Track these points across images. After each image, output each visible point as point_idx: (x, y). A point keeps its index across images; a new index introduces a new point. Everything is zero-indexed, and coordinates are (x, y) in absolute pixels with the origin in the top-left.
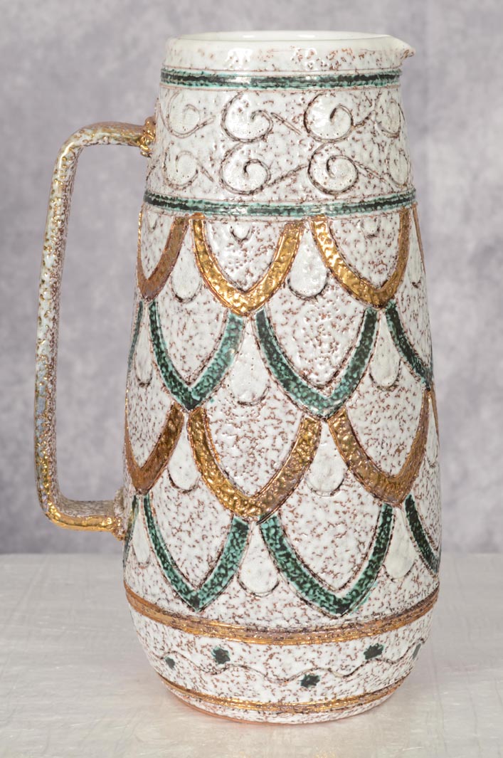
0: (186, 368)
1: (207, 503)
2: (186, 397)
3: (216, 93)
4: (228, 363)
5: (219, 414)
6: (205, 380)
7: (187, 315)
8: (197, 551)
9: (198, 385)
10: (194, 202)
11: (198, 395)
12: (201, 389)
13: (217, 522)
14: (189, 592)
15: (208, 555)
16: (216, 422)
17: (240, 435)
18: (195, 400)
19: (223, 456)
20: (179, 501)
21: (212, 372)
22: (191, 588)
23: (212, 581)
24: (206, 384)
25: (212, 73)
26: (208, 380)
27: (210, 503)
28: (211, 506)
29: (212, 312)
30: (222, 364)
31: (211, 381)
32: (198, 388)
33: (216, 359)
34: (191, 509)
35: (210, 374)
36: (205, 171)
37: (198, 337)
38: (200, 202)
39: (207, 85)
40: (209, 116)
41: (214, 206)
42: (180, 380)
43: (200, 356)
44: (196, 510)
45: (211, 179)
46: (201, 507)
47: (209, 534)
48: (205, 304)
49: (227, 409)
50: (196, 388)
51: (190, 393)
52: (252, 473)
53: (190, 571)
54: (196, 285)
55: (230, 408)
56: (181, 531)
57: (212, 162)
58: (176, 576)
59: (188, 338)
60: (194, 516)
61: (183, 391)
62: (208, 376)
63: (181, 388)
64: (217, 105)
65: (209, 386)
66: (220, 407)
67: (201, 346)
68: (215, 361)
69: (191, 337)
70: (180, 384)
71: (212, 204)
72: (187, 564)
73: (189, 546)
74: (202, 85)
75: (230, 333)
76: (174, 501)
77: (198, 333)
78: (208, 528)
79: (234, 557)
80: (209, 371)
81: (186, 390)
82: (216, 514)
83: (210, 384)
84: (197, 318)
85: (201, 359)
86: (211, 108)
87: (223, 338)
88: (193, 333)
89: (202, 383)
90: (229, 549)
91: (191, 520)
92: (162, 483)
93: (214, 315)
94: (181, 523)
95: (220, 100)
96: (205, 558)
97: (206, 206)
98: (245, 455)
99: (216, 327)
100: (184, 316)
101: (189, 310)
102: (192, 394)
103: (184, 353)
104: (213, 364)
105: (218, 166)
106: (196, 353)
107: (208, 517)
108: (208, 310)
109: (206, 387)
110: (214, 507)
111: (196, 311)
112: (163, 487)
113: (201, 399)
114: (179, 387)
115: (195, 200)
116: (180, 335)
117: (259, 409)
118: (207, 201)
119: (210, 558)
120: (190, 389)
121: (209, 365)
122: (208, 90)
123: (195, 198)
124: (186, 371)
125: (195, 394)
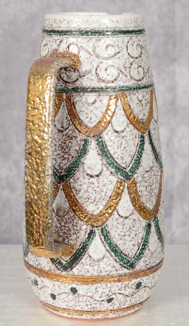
0: (124, 162)
1: (137, 219)
2: (125, 175)
3: (122, 38)
4: (142, 155)
5: (140, 179)
6: (134, 165)
7: (122, 138)
8: (133, 242)
9: (131, 168)
10: (120, 88)
11: (131, 173)
12: (132, 170)
13: (141, 226)
14: (129, 262)
15: (138, 242)
16: (139, 182)
17: (147, 185)
18: (130, 175)
19: (142, 196)
20: (124, 223)
21: (136, 161)
22: (130, 260)
23: (139, 253)
24: (134, 167)
25: (119, 29)
26: (135, 165)
27: (138, 219)
28: (139, 220)
29: (134, 134)
30: (140, 156)
31: (136, 165)
32: (131, 169)
33: (137, 155)
34: (130, 224)
35: (136, 162)
36: (123, 73)
37: (128, 147)
38: (123, 87)
39: (117, 35)
40: (121, 49)
41: (129, 88)
42: (122, 168)
43: (130, 155)
44: (132, 224)
45: (126, 76)
46: (135, 222)
47: (138, 233)
48: (130, 132)
49: (142, 175)
50: (130, 169)
51: (127, 172)
52: (151, 201)
53: (129, 252)
54: (125, 124)
55: (143, 175)
56: (125, 236)
57: (125, 69)
58: (123, 257)
59: (124, 148)
60: (132, 227)
61: (124, 173)
62: (135, 163)
63: (122, 172)
64: (123, 43)
65: (135, 167)
66: (140, 175)
67: (130, 151)
68: (137, 156)
69: (125, 148)
70: (122, 170)
71: (129, 87)
72: (128, 250)
73: (129, 241)
74: (115, 35)
75: (141, 142)
76: (121, 223)
77: (128, 145)
78: (137, 230)
79: (147, 239)
80: (135, 161)
81: (125, 172)
82: (140, 223)
83: (136, 166)
84: (127, 139)
85: (131, 156)
86: (121, 45)
87: (139, 145)
88: (126, 146)
89: (132, 167)
90: (145, 236)
91: (130, 230)
92: (114, 217)
93: (134, 136)
94: (125, 232)
95: (124, 41)
96: (136, 244)
97: (126, 88)
98: (149, 194)
99: (136, 141)
100: (121, 139)
101: (123, 136)
102: (129, 173)
103: (122, 156)
104: (136, 157)
105: (128, 70)
106: (128, 154)
107: (137, 225)
108: (132, 134)
109: (134, 168)
110: (140, 220)
111: (126, 136)
112: (114, 219)
113: (133, 174)
114: (121, 172)
115: (120, 86)
116: (119, 148)
117: (152, 172)
118: (126, 86)
119: (138, 243)
120: (127, 171)
121: (135, 158)
122: (119, 37)
123: (120, 85)
124: (124, 163)
125: (130, 173)
